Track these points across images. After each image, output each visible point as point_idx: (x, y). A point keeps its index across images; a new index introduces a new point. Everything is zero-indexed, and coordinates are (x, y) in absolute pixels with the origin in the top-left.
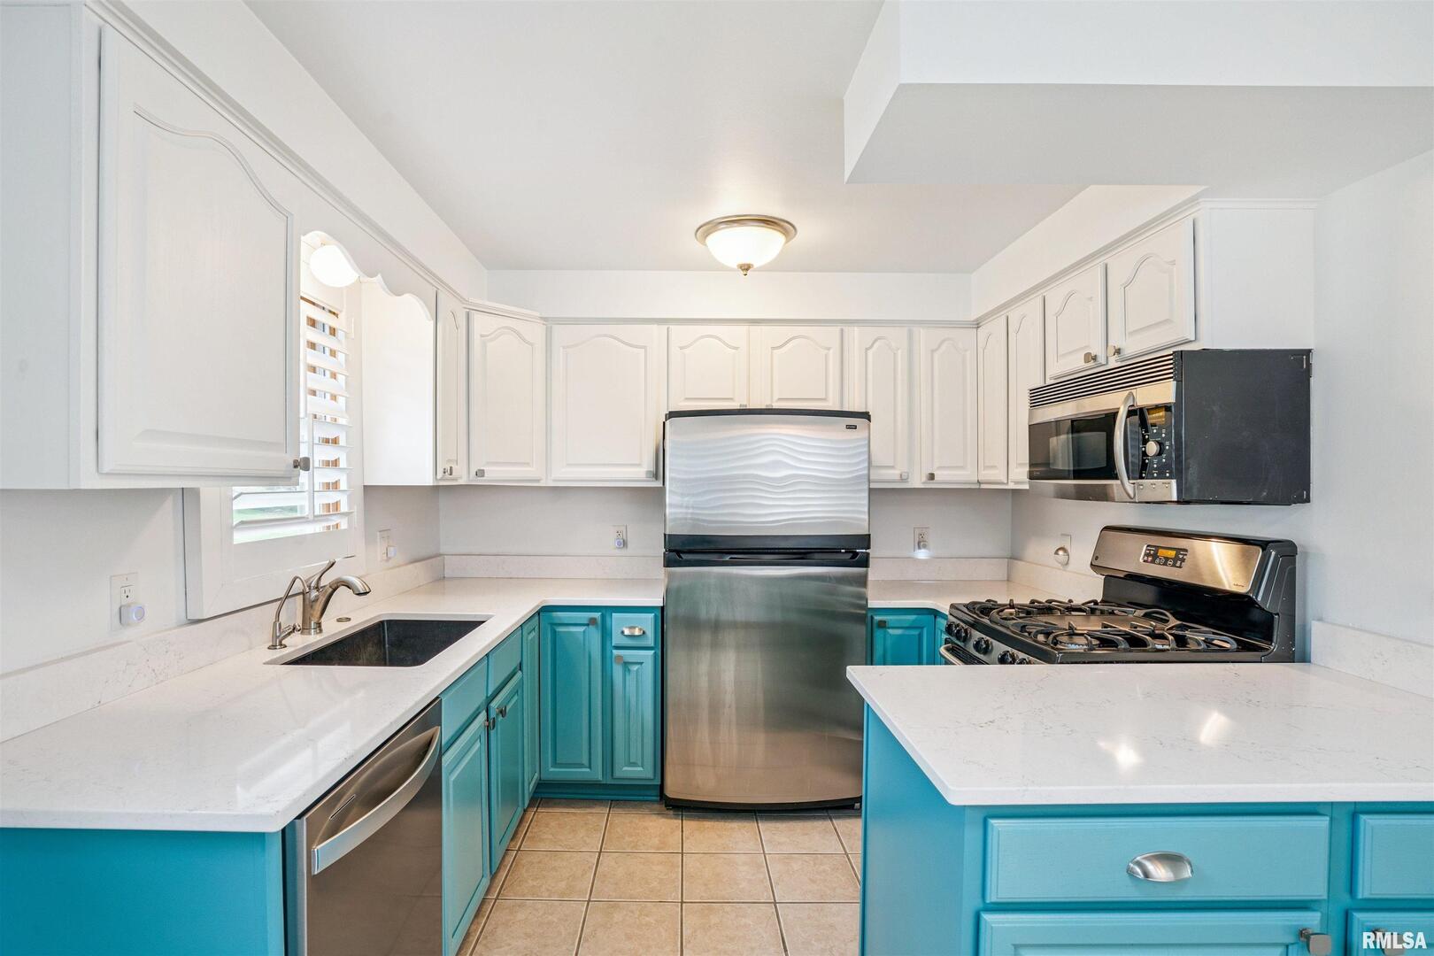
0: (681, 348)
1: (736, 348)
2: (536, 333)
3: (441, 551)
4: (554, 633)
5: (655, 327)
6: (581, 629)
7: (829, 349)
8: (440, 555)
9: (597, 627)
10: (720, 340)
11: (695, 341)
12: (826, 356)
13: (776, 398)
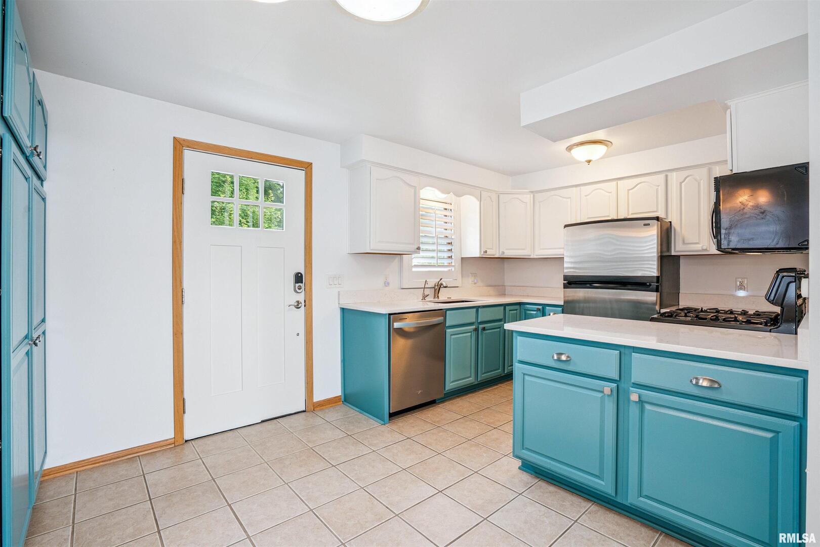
0: (586, 196)
1: (611, 193)
2: (528, 198)
3: (505, 285)
4: (525, 313)
5: (574, 188)
6: (535, 312)
7: (658, 186)
8: (505, 286)
9: (541, 312)
10: (603, 190)
11: (592, 192)
12: (657, 190)
13: (630, 213)
